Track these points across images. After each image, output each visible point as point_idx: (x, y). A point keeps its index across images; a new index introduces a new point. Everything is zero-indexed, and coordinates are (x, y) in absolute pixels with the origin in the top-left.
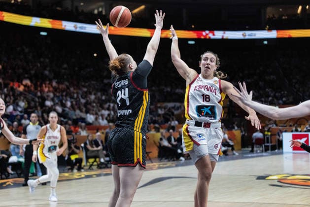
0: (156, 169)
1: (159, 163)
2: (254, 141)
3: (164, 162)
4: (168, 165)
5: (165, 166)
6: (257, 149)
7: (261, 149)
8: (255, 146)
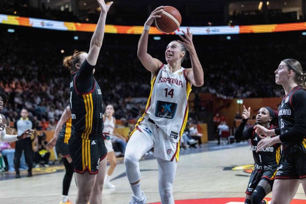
2: (220, 133)
6: (223, 141)
7: (227, 141)
8: (221, 138)
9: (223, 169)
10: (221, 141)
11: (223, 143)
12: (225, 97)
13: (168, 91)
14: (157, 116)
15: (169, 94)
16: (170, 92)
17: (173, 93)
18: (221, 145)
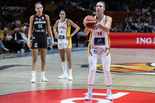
0: (2, 59)
1: (4, 54)
2: (78, 38)
3: (8, 53)
4: (11, 56)
5: (9, 56)
6: (81, 44)
7: (83, 44)
8: (79, 42)
9: (81, 66)
10: (79, 44)
11: (80, 46)
12: (83, 9)
13: (99, 33)
14: (95, 45)
15: (100, 34)
16: (100, 33)
17: (101, 33)
18: (79, 47)
